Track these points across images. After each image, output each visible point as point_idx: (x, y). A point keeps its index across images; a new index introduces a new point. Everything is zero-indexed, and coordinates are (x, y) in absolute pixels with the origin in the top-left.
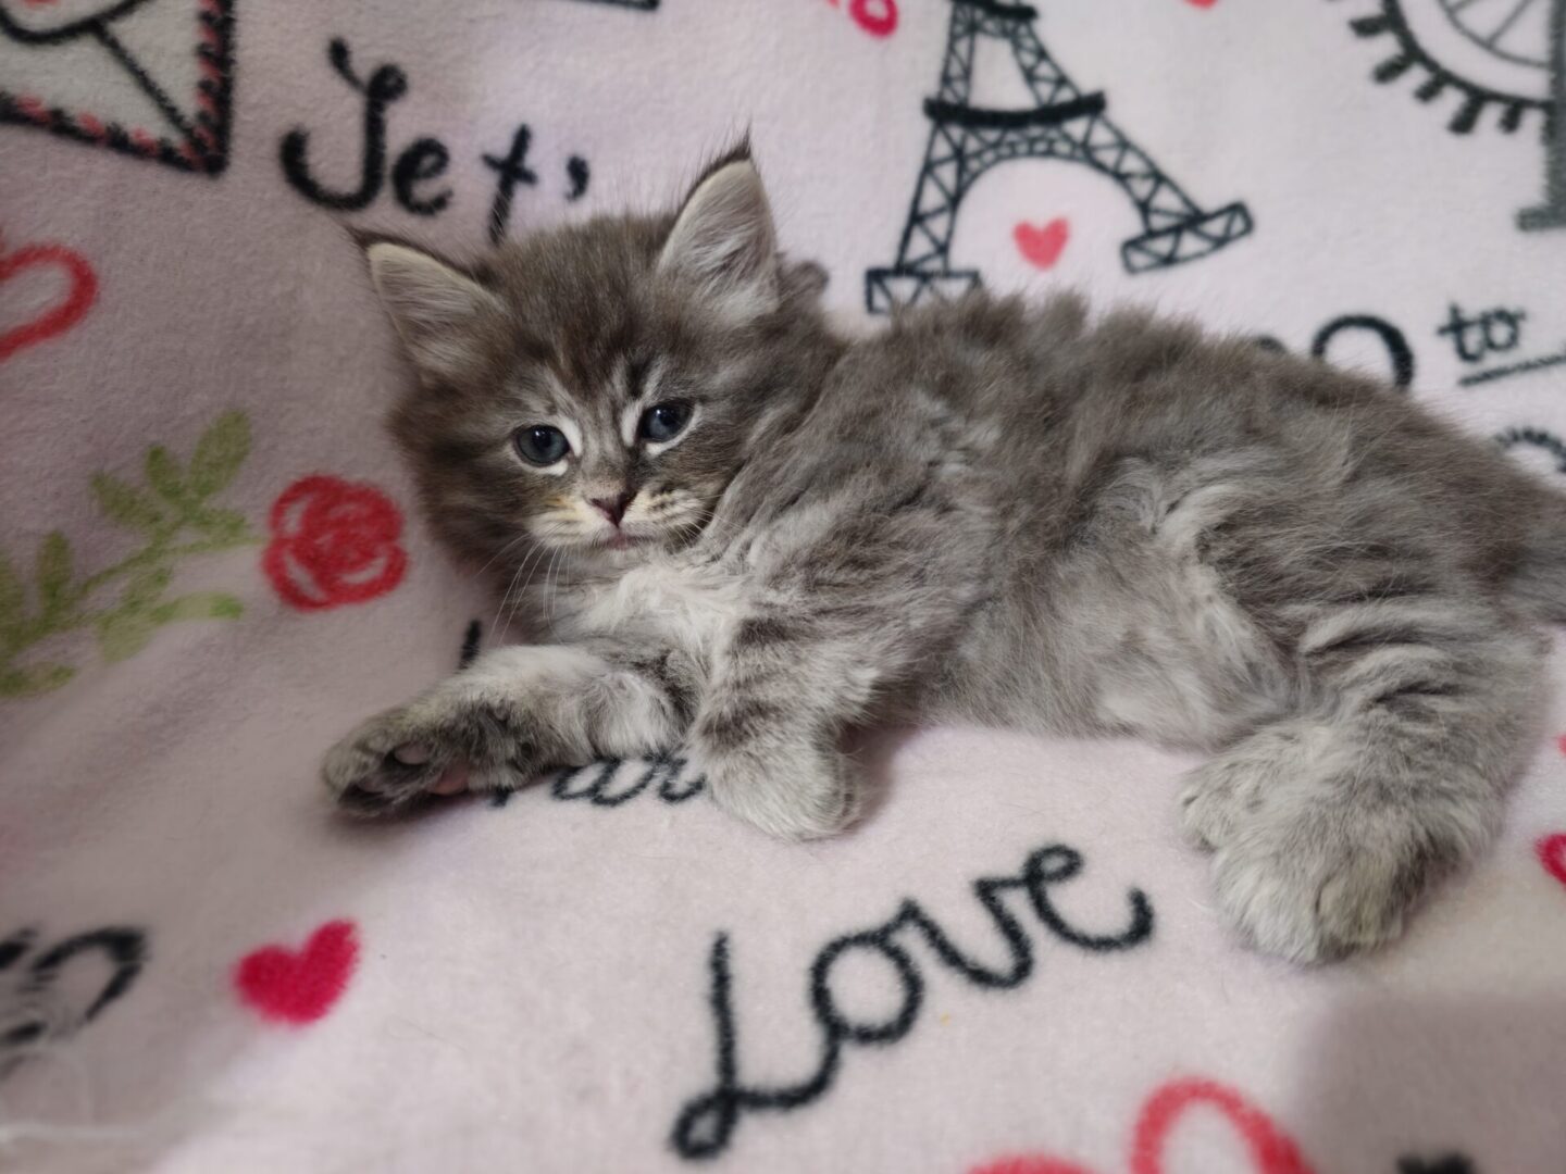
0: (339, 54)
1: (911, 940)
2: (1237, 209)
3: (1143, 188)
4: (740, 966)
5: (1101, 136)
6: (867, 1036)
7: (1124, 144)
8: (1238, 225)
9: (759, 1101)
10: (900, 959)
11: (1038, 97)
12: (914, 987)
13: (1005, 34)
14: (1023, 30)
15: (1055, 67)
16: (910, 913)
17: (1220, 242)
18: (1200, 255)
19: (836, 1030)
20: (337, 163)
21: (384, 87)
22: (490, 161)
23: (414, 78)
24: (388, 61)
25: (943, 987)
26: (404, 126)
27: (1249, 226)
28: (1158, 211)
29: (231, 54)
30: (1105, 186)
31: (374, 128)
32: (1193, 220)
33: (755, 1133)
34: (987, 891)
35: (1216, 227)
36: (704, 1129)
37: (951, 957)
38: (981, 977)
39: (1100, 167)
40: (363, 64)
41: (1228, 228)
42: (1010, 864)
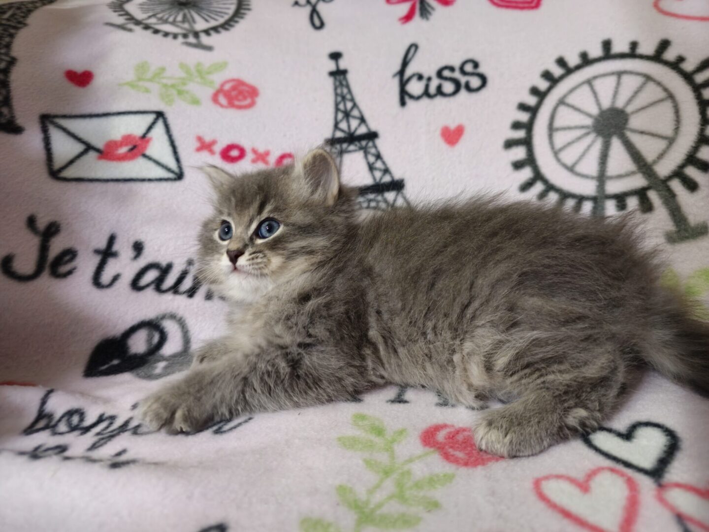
5: (400, 202)
11: (374, 179)
15: (385, 164)
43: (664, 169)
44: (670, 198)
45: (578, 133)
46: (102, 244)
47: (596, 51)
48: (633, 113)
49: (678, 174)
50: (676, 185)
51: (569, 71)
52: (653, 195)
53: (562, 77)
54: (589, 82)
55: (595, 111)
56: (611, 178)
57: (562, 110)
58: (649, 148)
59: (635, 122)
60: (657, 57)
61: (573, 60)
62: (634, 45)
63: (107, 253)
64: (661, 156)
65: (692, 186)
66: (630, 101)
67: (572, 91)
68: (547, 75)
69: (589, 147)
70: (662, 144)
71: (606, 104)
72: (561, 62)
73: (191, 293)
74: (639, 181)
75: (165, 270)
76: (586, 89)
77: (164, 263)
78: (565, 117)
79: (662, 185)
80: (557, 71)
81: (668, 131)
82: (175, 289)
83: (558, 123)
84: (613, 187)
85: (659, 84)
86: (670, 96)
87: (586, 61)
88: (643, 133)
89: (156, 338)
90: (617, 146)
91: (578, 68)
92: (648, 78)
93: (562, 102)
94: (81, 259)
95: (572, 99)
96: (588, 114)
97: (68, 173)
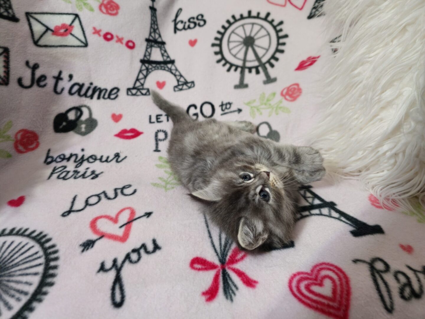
0: (27, 63)
1: (102, 196)
2: (193, 82)
3: (178, 78)
4: (77, 199)
5: (173, 68)
7: (176, 70)
8: (193, 85)
11: (164, 59)
13: (159, 47)
14: (162, 46)
15: (167, 54)
17: (190, 88)
18: (186, 89)
20: (27, 81)
21: (35, 67)
23: (40, 65)
24: (36, 62)
25: (103, 200)
26: (38, 73)
27: (194, 86)
28: (181, 81)
29: (9, 66)
30: (172, 77)
32: (186, 83)
35: (189, 85)
37: (106, 197)
39: (172, 73)
40: (32, 64)
41: (191, 85)
42: (121, 186)
43: (264, 60)
44: (265, 69)
45: (238, 44)
46: (56, 74)
47: (246, 14)
48: (257, 39)
49: (269, 62)
50: (267, 66)
51: (236, 20)
52: (260, 69)
53: (233, 23)
54: (243, 26)
55: (244, 36)
56: (248, 61)
57: (233, 35)
58: (260, 52)
59: (257, 42)
60: (265, 19)
61: (238, 17)
62: (258, 14)
63: (58, 78)
64: (264, 55)
65: (272, 66)
66: (256, 34)
67: (237, 28)
68: (228, 22)
69: (241, 49)
70: (264, 51)
71: (248, 34)
72: (233, 17)
73: (92, 97)
74: (256, 64)
75: (81, 86)
76: (241, 28)
77: (81, 83)
78: (234, 37)
79: (263, 65)
80: (232, 20)
81: (266, 46)
82: (85, 95)
83: (231, 40)
84: (248, 64)
85: (265, 29)
86: (269, 34)
87: (242, 17)
88: (259, 47)
89: (79, 113)
90: (250, 50)
91: (239, 20)
92: (262, 27)
93: (233, 32)
94: (49, 80)
95: (237, 31)
96: (241, 37)
97: (41, 43)
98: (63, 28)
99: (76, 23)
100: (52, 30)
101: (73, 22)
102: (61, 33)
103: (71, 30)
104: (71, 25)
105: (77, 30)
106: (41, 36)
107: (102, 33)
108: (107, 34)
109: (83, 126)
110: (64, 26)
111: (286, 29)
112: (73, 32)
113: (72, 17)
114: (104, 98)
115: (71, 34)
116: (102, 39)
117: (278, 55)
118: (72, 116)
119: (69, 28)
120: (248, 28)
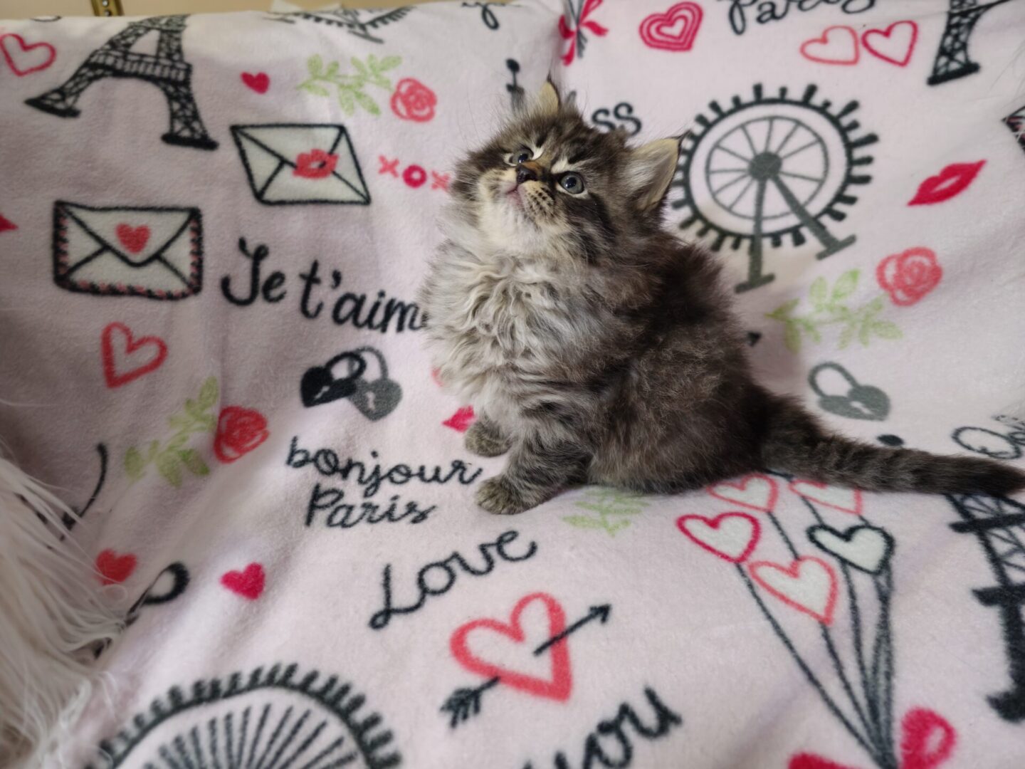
0: (242, 244)
1: (455, 565)
4: (394, 575)
6: (435, 593)
9: (398, 611)
10: (449, 570)
12: (452, 577)
16: (456, 556)
19: (425, 591)
20: (241, 288)
21: (260, 254)
22: (302, 276)
23: (271, 249)
24: (261, 244)
25: (462, 577)
26: (267, 269)
29: (202, 249)
31: (255, 272)
33: (396, 621)
34: (483, 548)
36: (380, 620)
37: (466, 567)
38: (475, 572)
40: (251, 247)
42: (493, 538)
43: (815, 209)
44: (819, 229)
45: (735, 176)
46: (306, 268)
47: (747, 97)
48: (786, 157)
49: (828, 210)
50: (827, 220)
51: (723, 116)
52: (806, 232)
53: (716, 122)
54: (743, 127)
55: (750, 155)
56: (767, 218)
57: (718, 155)
58: (801, 190)
59: (788, 166)
60: (805, 103)
61: (726, 104)
62: (783, 91)
63: (311, 279)
64: (813, 197)
65: (839, 217)
66: (782, 146)
67: (727, 135)
68: (701, 120)
69: (746, 189)
70: (812, 186)
71: (760, 148)
72: (715, 107)
73: (383, 326)
74: (793, 220)
75: (359, 302)
76: (739, 134)
77: (359, 294)
78: (721, 160)
79: (814, 222)
81: (817, 172)
83: (715, 165)
84: (770, 226)
85: (808, 128)
86: (820, 140)
87: (738, 105)
88: (795, 176)
89: (357, 366)
90: (771, 187)
91: (731, 112)
92: (798, 123)
93: (717, 146)
94: (290, 282)
95: (727, 143)
96: (743, 159)
97: (270, 195)
98: (317, 160)
99: (343, 148)
100: (291, 164)
101: (335, 145)
102: (313, 170)
103: (334, 165)
104: (331, 153)
105: (344, 164)
106: (270, 180)
107: (401, 169)
108: (412, 169)
109: (371, 396)
110: (316, 154)
111: (867, 121)
112: (338, 170)
113: (333, 133)
114: (412, 327)
115: (335, 173)
116: (400, 181)
117: (852, 190)
118: (341, 371)
119: (328, 159)
120: (759, 132)
